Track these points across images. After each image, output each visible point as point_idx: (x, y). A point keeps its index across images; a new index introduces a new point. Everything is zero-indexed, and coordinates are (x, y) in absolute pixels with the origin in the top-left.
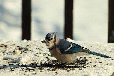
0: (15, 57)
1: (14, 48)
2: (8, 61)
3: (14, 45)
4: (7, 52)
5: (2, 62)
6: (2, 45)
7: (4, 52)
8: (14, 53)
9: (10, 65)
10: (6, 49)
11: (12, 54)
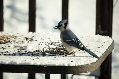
0: (23, 45)
1: (22, 38)
2: (18, 48)
3: (22, 36)
4: (17, 41)
5: (13, 49)
6: (13, 36)
7: (14, 42)
8: (23, 42)
9: (19, 51)
10: (16, 39)
11: (20, 43)
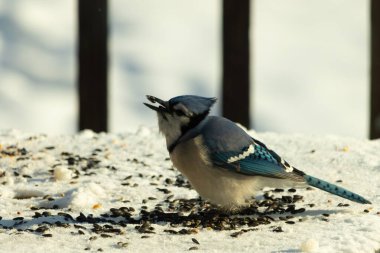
0: (54, 189)
1: (51, 158)
2: (32, 202)
3: (51, 148)
4: (27, 171)
5: (10, 205)
6: (11, 150)
7: (16, 174)
8: (53, 174)
9: (37, 215)
10: (25, 162)
11: (43, 181)
